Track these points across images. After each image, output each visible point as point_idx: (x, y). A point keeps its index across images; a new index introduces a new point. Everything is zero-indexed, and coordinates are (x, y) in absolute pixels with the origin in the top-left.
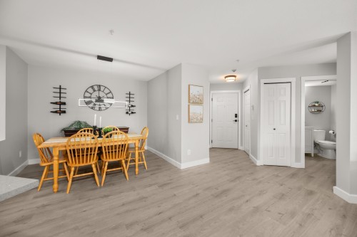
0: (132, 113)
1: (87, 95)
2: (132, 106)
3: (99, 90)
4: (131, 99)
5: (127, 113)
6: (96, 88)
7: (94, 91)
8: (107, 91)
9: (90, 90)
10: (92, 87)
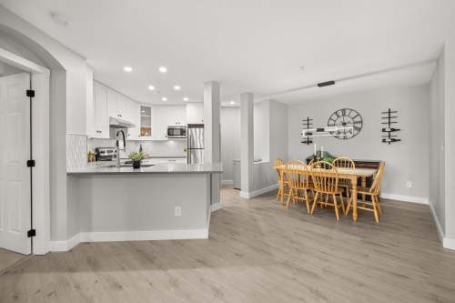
0: (394, 140)
1: (332, 122)
2: (393, 130)
3: (344, 115)
4: (392, 120)
5: (384, 141)
6: (340, 113)
7: (339, 117)
8: (353, 114)
9: (335, 117)
10: (336, 113)
